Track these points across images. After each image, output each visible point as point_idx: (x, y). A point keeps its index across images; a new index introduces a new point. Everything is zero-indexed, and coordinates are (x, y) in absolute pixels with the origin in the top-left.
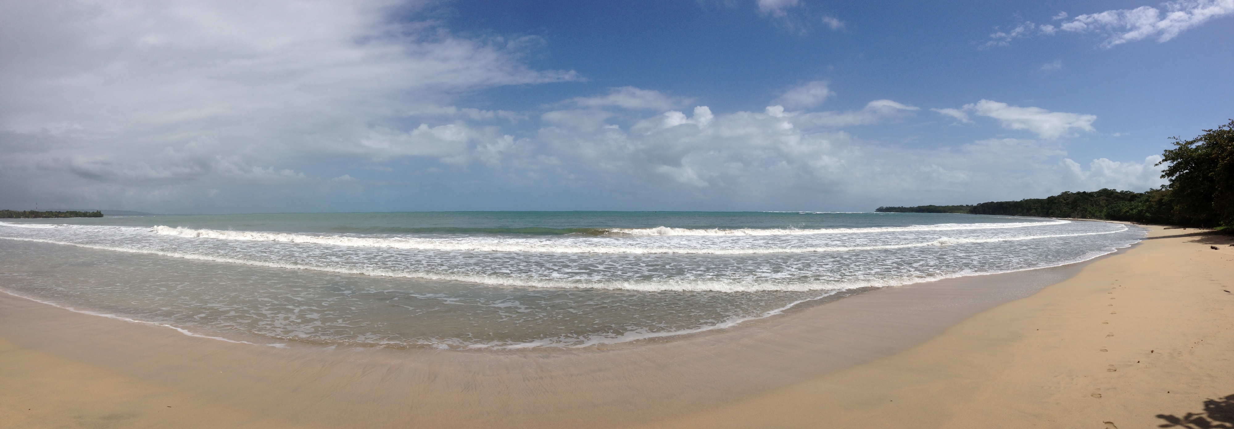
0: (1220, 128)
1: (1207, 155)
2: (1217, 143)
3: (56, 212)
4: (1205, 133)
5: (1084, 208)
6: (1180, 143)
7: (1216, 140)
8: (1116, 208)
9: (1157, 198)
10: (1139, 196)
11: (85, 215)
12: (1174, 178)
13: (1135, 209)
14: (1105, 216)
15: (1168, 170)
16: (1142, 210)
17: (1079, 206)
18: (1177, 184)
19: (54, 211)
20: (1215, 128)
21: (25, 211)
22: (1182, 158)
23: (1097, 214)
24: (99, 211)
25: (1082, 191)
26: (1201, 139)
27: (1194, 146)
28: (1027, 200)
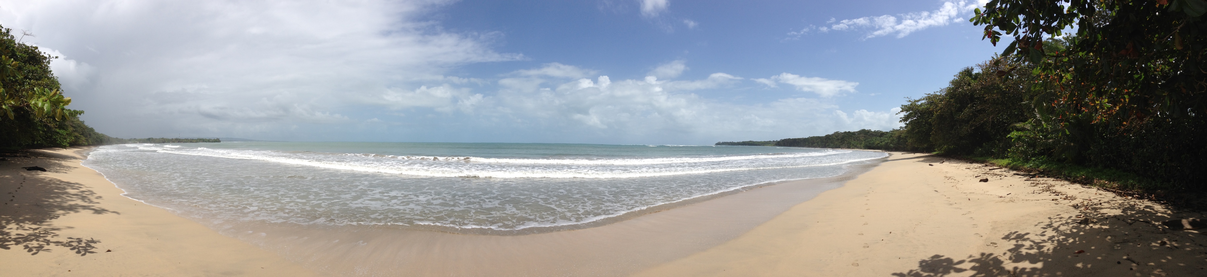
0: (934, 93)
1: (928, 109)
2: (933, 102)
3: (191, 139)
4: (926, 96)
5: (849, 142)
6: (911, 101)
7: (932, 100)
8: (871, 141)
9: (897, 135)
10: (886, 133)
11: (209, 141)
12: (908, 122)
13: (883, 142)
14: (864, 147)
15: (903, 117)
16: (888, 142)
17: (846, 141)
18: (910, 126)
19: (189, 138)
20: (932, 93)
21: (172, 139)
22: (913, 110)
23: (859, 145)
24: (218, 139)
25: (847, 131)
26: (924, 99)
27: (919, 103)
28: (811, 137)
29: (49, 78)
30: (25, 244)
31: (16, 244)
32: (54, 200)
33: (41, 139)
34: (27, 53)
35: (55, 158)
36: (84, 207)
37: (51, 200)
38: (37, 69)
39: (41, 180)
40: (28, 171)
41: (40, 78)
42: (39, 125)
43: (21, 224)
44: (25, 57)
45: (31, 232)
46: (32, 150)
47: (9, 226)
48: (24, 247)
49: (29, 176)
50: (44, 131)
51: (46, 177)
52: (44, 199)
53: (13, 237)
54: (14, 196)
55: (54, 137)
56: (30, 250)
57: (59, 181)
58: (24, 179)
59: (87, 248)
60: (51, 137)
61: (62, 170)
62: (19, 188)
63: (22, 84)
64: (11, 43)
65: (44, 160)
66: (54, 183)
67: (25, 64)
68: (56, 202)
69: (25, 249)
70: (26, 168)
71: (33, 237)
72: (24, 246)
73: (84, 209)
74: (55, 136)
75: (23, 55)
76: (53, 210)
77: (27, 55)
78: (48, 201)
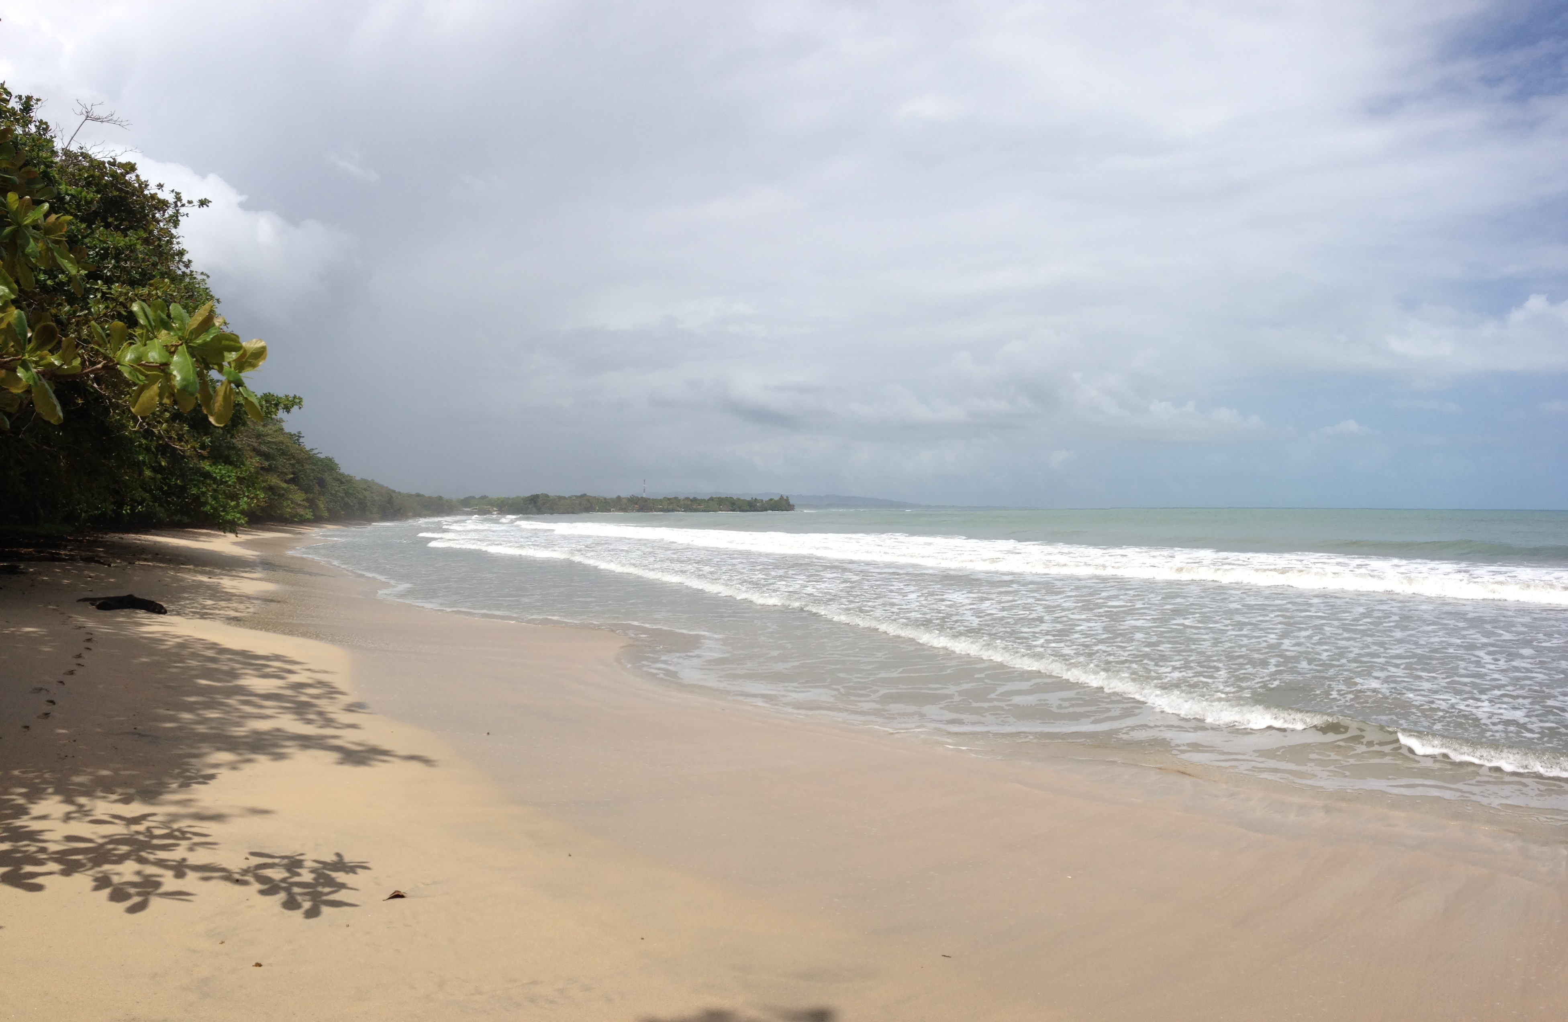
3: (687, 498)
11: (751, 506)
19: (681, 497)
21: (619, 497)
24: (785, 498)
29: (176, 279)
30: (97, 871)
31: (66, 873)
32: (198, 715)
33: (147, 495)
34: (97, 185)
35: (196, 565)
36: (306, 742)
37: (187, 716)
38: (135, 245)
39: (151, 645)
40: (102, 613)
41: (144, 279)
42: (140, 446)
43: (82, 800)
44: (91, 202)
45: (118, 829)
46: (115, 537)
47: (37, 809)
48: (94, 884)
49: (105, 629)
50: (158, 469)
51: (165, 634)
52: (162, 711)
53: (53, 847)
54: (52, 702)
55: (194, 491)
56: (119, 895)
57: (213, 646)
58: (89, 640)
59: (320, 889)
60: (183, 489)
61: (222, 608)
62: (71, 673)
63: (78, 299)
64: (41, 148)
65: (159, 573)
66: (195, 655)
67: (89, 226)
68: (204, 721)
69: (97, 888)
70: (92, 601)
71: (124, 849)
72: (96, 879)
73: (307, 747)
74: (195, 486)
75: (84, 194)
76: (194, 751)
77: (98, 192)
78: (172, 719)
